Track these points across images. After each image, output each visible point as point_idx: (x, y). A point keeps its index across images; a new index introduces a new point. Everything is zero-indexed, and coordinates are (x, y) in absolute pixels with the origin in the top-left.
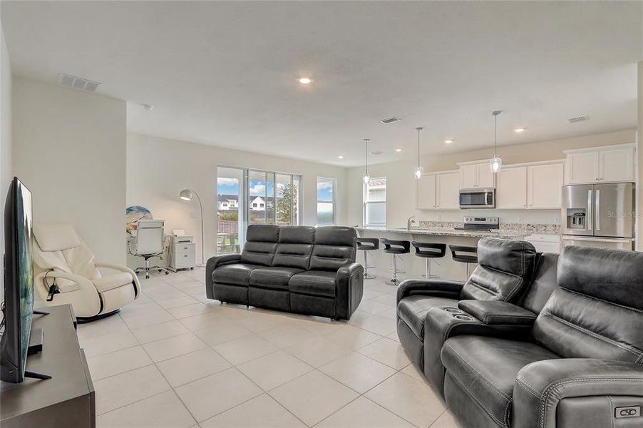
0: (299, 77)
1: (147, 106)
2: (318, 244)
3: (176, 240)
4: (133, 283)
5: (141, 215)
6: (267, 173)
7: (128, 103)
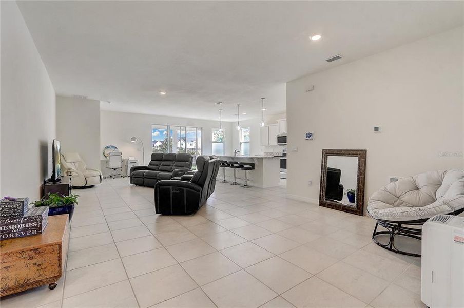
0: (160, 92)
1: (109, 102)
2: (177, 161)
3: (129, 162)
4: (100, 176)
5: (113, 149)
6: (181, 127)
7: (101, 102)
